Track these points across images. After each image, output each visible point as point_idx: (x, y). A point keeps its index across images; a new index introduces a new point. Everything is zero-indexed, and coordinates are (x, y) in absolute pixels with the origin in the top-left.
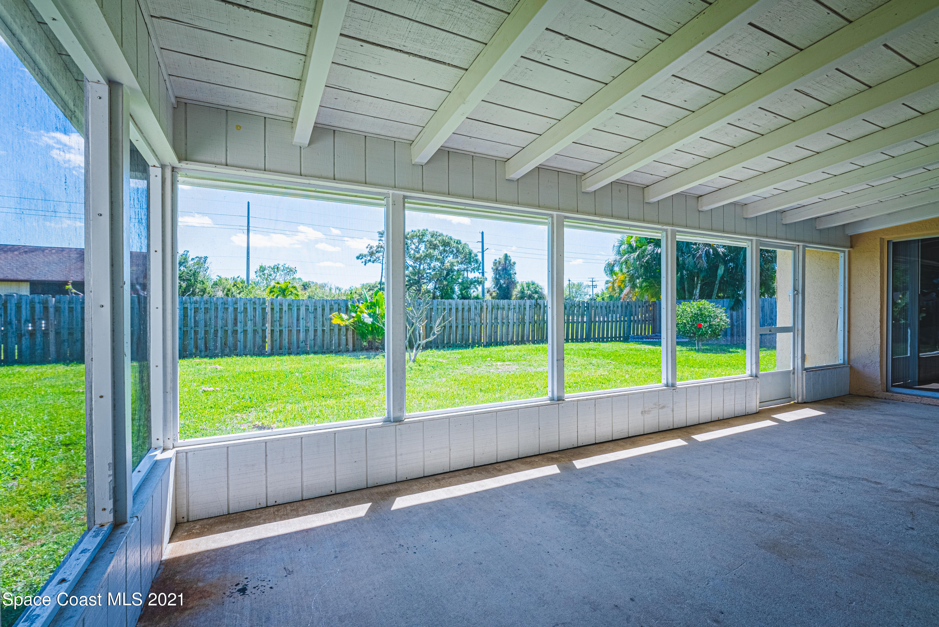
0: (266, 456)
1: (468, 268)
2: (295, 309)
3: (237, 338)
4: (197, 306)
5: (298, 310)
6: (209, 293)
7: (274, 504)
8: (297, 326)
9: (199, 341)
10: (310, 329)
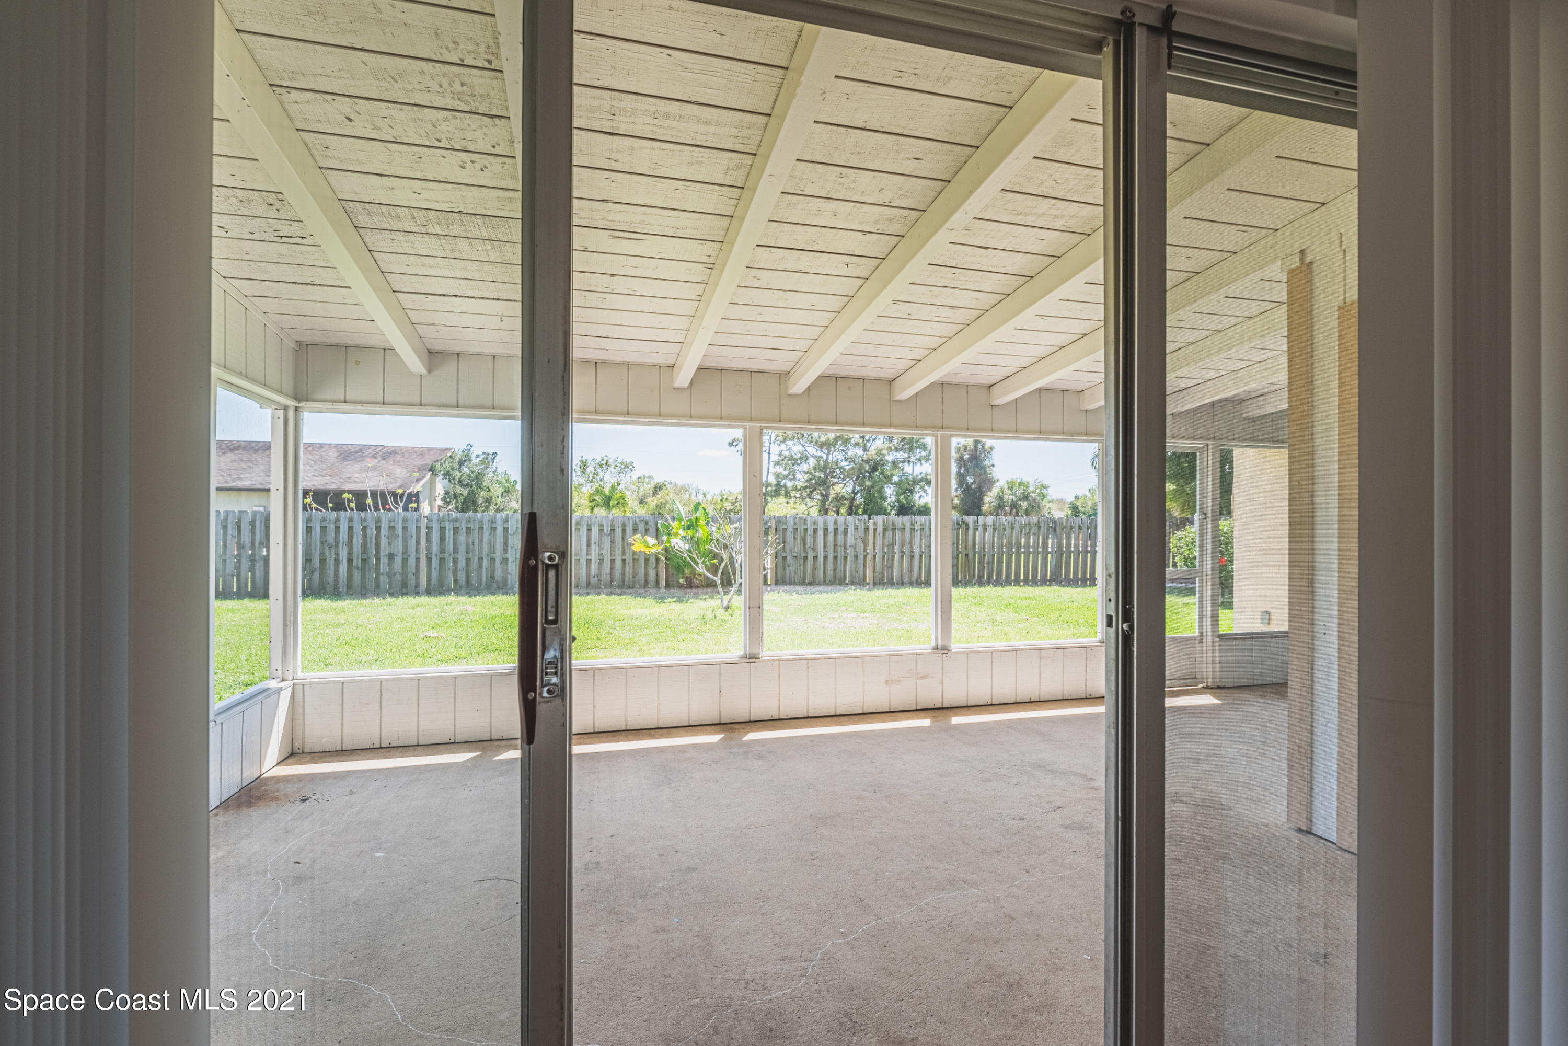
0: (381, 695)
1: (909, 457)
2: (585, 529)
3: (507, 569)
4: (457, 525)
5: (589, 530)
6: (496, 504)
7: (388, 746)
8: (587, 554)
9: (459, 573)
10: (605, 558)
